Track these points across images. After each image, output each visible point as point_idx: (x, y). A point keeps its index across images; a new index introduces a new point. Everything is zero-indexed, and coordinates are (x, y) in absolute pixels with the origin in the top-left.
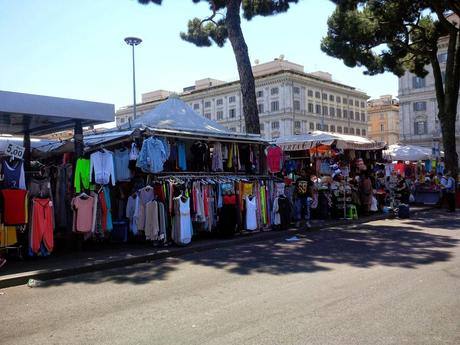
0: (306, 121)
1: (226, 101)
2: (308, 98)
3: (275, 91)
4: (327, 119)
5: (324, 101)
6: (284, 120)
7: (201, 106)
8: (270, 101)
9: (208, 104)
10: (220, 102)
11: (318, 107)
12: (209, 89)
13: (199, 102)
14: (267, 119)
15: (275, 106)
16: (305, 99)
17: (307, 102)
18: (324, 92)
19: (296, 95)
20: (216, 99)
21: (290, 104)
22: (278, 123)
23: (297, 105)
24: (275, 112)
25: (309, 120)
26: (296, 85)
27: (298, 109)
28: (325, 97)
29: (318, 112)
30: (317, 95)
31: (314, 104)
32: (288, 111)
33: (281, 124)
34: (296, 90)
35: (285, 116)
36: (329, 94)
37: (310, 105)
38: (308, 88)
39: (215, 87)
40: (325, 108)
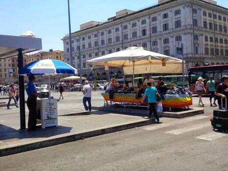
0: (202, 35)
1: (139, 24)
2: (203, 17)
3: (178, 12)
4: (217, 34)
5: (215, 20)
6: (185, 34)
7: (120, 29)
8: (174, 21)
9: (125, 27)
10: (134, 25)
11: (210, 24)
12: (126, 16)
13: (119, 26)
14: (172, 35)
15: (178, 24)
16: (202, 18)
17: (203, 20)
18: (215, 13)
19: (194, 15)
20: (132, 22)
21: (190, 21)
22: (180, 37)
23: (195, 22)
24: (178, 29)
25: (205, 34)
26: (195, 7)
27: (197, 25)
28: (215, 17)
29: (211, 28)
30: (210, 15)
31: (208, 22)
32: (189, 27)
33: (183, 37)
34: (194, 11)
35: (186, 31)
36: (218, 14)
37: (205, 23)
38: (203, 10)
39: (130, 15)
40: (216, 25)
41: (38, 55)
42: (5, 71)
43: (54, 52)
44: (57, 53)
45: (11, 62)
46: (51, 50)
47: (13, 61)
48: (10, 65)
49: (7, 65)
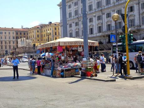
41: (38, 27)
42: (10, 43)
43: (52, 24)
44: (55, 24)
45: (15, 35)
46: (51, 23)
47: (17, 34)
48: (14, 38)
49: (11, 38)
